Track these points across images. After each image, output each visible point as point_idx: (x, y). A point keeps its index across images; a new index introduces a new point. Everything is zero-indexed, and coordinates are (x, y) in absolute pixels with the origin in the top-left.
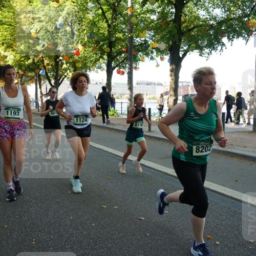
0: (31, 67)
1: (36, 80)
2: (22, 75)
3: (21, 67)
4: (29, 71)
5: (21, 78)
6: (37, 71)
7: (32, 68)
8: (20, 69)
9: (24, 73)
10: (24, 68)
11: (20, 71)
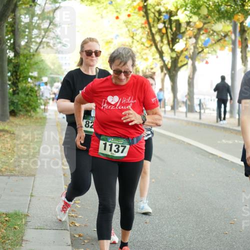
0: (223, 8)
1: (234, 43)
2: (199, 30)
3: (199, 8)
4: (218, 19)
5: (196, 37)
6: (240, 17)
7: (227, 11)
8: (194, 13)
9: (205, 24)
10: (204, 11)
11: (195, 19)
